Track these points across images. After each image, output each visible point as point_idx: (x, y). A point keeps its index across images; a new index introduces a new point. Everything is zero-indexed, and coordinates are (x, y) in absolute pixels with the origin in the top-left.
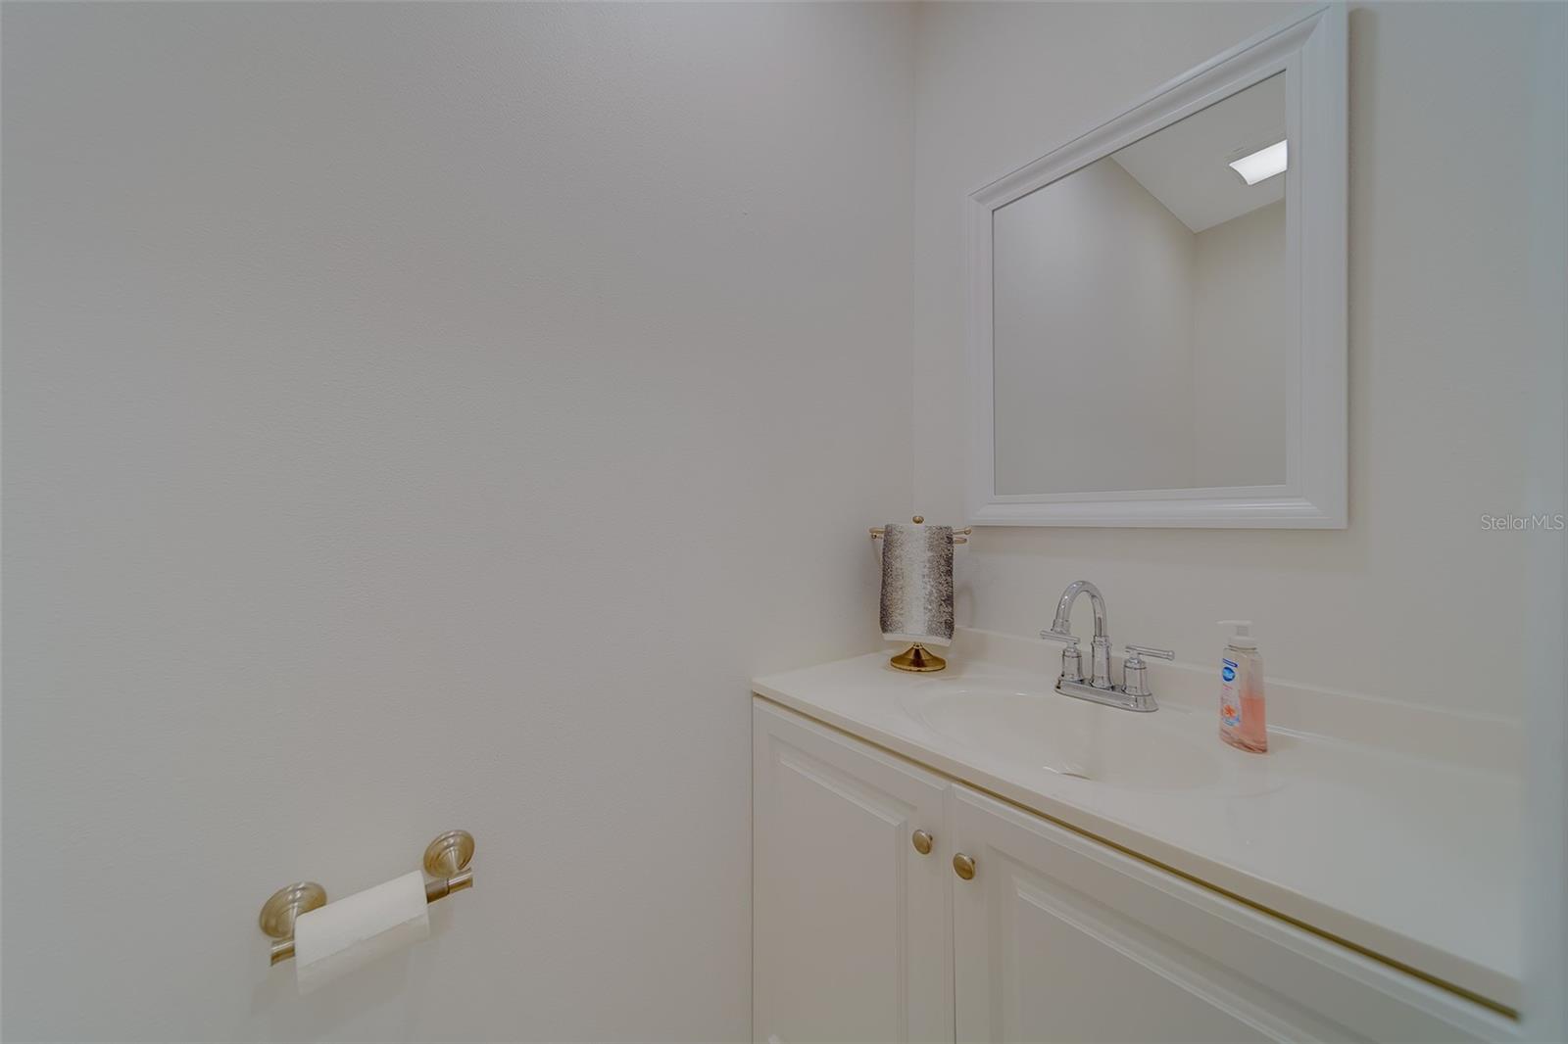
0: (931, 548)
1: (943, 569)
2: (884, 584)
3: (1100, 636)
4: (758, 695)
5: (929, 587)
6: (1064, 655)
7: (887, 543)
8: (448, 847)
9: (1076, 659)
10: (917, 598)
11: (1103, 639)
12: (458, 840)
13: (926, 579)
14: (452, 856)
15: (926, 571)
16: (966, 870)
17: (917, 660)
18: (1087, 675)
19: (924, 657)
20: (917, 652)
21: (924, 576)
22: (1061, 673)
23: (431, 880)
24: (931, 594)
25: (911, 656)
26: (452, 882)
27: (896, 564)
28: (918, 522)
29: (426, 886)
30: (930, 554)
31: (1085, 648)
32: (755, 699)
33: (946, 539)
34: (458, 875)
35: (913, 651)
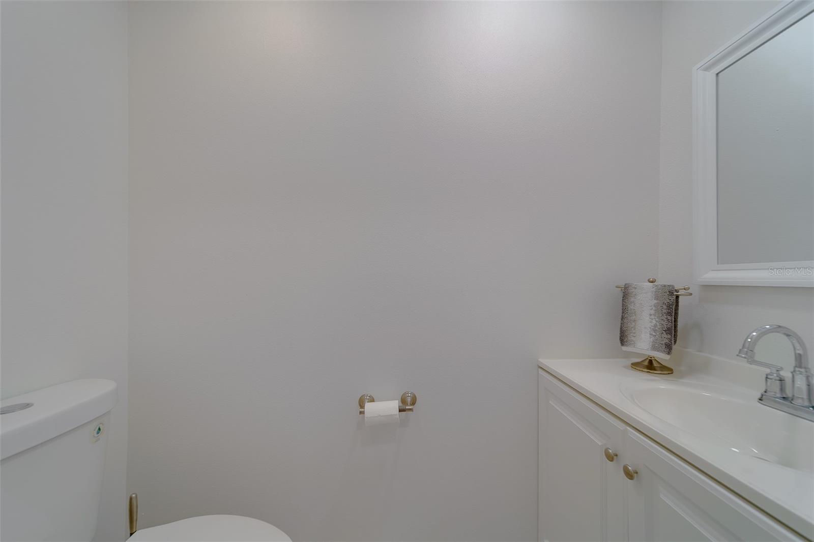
0: (657, 298)
1: (665, 311)
2: (623, 318)
3: (800, 367)
4: (541, 368)
5: (654, 321)
6: (767, 378)
7: (626, 293)
8: (408, 396)
9: (778, 382)
10: (645, 328)
11: (803, 370)
12: (412, 395)
13: (653, 317)
14: (409, 400)
15: (653, 312)
16: (630, 475)
17: (650, 366)
18: (789, 393)
19: (655, 364)
20: (651, 362)
21: (651, 315)
22: (764, 390)
23: (401, 405)
24: (655, 326)
25: (646, 363)
26: (407, 407)
27: (631, 307)
28: (652, 282)
29: (399, 406)
30: (656, 301)
31: (786, 374)
32: (539, 369)
33: (668, 293)
34: (410, 406)
35: (648, 361)
